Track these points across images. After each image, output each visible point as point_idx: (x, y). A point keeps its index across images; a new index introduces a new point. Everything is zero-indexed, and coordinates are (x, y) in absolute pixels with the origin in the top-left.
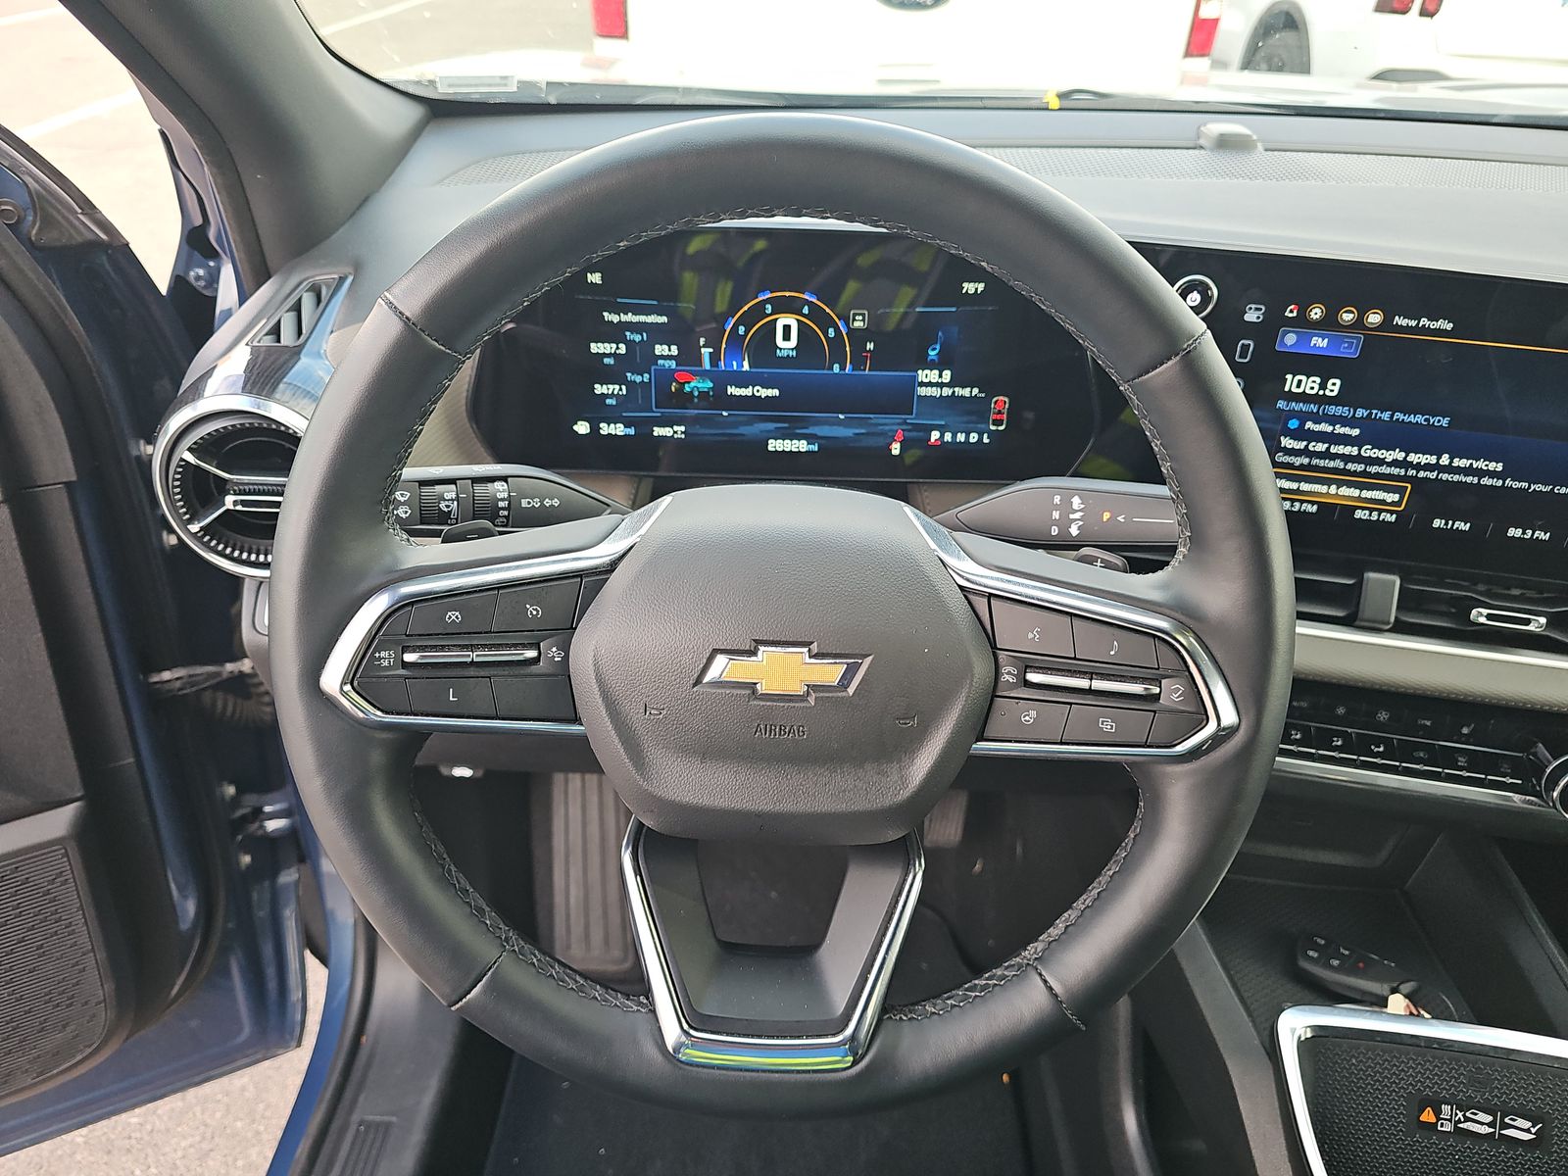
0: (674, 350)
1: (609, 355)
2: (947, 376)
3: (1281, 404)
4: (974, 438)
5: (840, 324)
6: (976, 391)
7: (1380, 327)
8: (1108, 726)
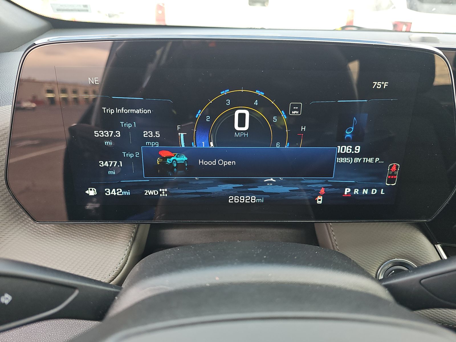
0: (158, 134)
1: (108, 139)
2: (358, 149)
4: (374, 191)
5: (282, 113)
6: (377, 159)
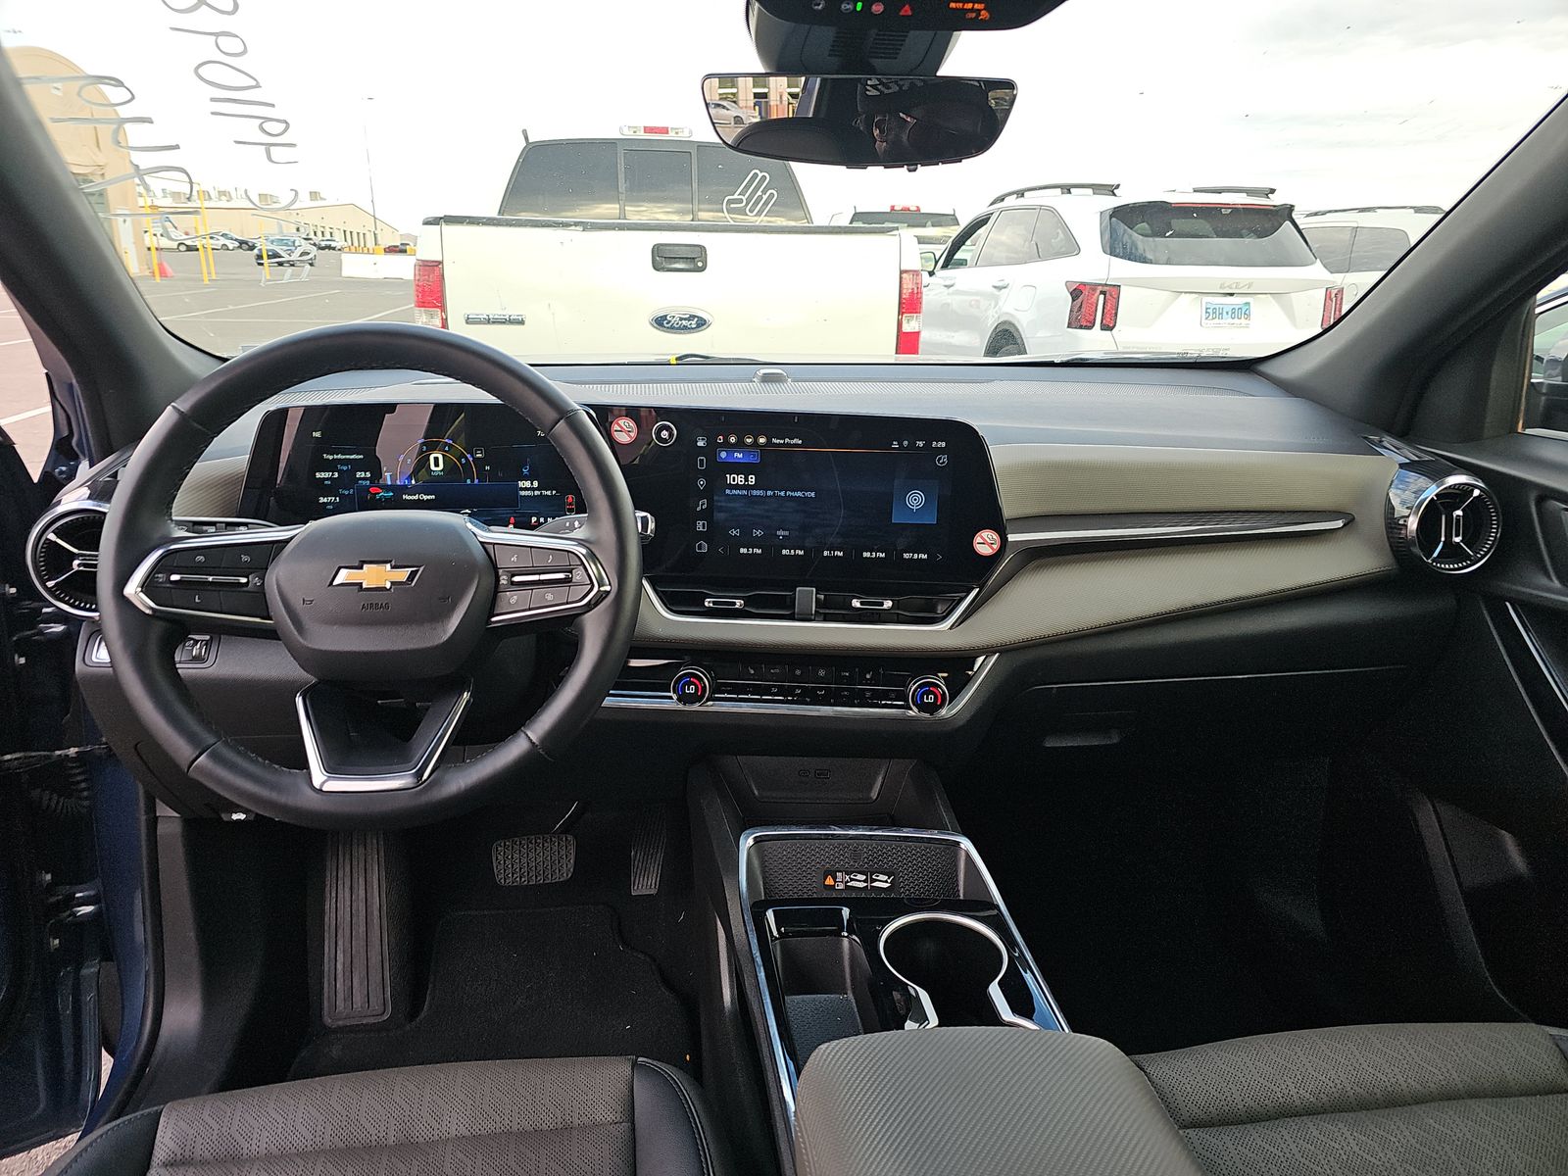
0: (368, 475)
1: (327, 479)
2: (536, 484)
3: (728, 491)
5: (468, 456)
6: (554, 492)
7: (766, 445)
8: (549, 597)
